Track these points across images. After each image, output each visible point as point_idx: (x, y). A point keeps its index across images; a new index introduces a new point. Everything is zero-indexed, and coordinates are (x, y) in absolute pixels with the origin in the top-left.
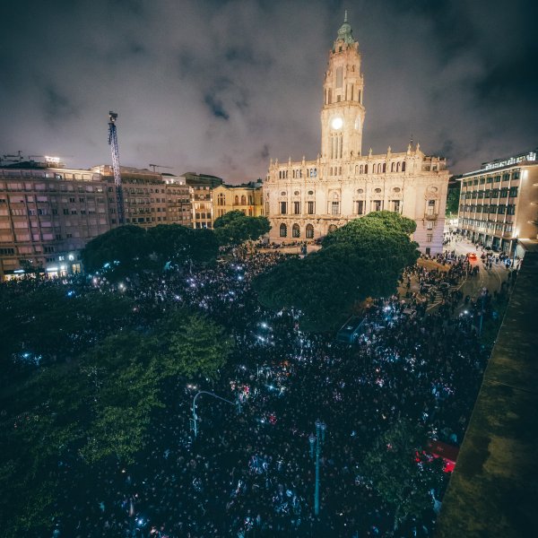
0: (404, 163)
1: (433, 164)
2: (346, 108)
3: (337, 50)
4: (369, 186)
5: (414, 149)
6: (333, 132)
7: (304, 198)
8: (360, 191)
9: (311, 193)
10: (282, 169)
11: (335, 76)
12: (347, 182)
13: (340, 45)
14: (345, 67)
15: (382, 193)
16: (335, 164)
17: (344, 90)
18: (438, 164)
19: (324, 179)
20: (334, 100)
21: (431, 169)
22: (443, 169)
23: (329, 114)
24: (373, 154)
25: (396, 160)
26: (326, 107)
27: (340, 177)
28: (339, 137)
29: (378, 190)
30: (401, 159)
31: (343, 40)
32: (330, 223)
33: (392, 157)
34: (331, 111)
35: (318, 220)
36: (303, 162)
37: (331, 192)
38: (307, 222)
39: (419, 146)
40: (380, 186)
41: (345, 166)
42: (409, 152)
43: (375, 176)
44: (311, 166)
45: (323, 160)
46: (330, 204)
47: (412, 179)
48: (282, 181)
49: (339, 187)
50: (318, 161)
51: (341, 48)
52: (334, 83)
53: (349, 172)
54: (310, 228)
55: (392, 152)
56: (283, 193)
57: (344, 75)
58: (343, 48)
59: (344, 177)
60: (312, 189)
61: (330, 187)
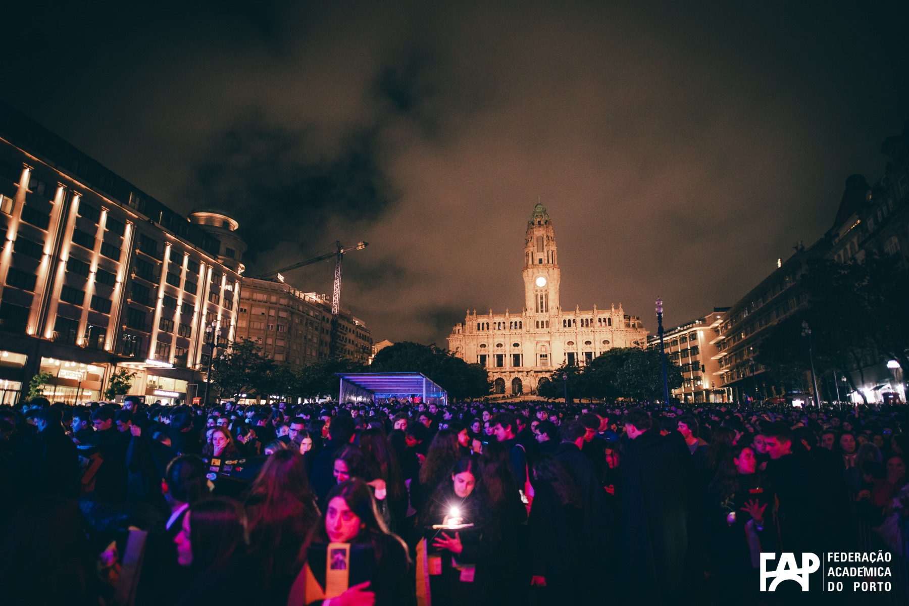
0: (609, 319)
1: (632, 322)
2: (551, 270)
3: (536, 222)
4: (579, 338)
5: (617, 308)
6: (537, 288)
7: (508, 351)
8: (570, 343)
9: (516, 345)
10: (482, 320)
11: (535, 243)
12: (557, 335)
13: (539, 220)
14: (545, 237)
15: (592, 345)
16: (542, 317)
17: (546, 254)
18: (636, 322)
19: (532, 331)
20: (536, 262)
21: (631, 326)
22: (640, 326)
23: (533, 273)
24: (580, 310)
25: (602, 316)
26: (529, 266)
27: (548, 330)
28: (544, 294)
29: (588, 343)
30: (606, 315)
31: (541, 216)
32: (540, 375)
33: (598, 313)
34: (535, 270)
35: (528, 372)
36: (507, 314)
37: (539, 345)
38: (514, 376)
39: (621, 305)
40: (591, 339)
41: (553, 319)
42: (613, 310)
43: (584, 329)
44: (515, 319)
45: (530, 313)
46: (538, 356)
47: (619, 333)
48: (481, 333)
49: (548, 339)
50: (524, 314)
51: (539, 222)
52: (535, 248)
53: (557, 325)
54: (517, 382)
55: (597, 309)
56: (483, 346)
57: (545, 243)
58: (542, 223)
59: (553, 330)
60: (517, 341)
61: (538, 339)
